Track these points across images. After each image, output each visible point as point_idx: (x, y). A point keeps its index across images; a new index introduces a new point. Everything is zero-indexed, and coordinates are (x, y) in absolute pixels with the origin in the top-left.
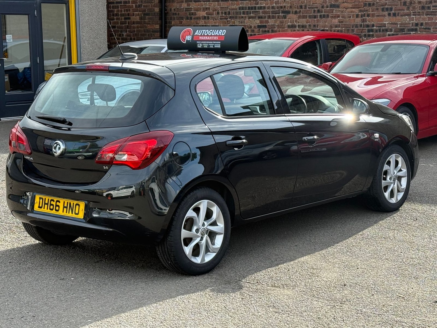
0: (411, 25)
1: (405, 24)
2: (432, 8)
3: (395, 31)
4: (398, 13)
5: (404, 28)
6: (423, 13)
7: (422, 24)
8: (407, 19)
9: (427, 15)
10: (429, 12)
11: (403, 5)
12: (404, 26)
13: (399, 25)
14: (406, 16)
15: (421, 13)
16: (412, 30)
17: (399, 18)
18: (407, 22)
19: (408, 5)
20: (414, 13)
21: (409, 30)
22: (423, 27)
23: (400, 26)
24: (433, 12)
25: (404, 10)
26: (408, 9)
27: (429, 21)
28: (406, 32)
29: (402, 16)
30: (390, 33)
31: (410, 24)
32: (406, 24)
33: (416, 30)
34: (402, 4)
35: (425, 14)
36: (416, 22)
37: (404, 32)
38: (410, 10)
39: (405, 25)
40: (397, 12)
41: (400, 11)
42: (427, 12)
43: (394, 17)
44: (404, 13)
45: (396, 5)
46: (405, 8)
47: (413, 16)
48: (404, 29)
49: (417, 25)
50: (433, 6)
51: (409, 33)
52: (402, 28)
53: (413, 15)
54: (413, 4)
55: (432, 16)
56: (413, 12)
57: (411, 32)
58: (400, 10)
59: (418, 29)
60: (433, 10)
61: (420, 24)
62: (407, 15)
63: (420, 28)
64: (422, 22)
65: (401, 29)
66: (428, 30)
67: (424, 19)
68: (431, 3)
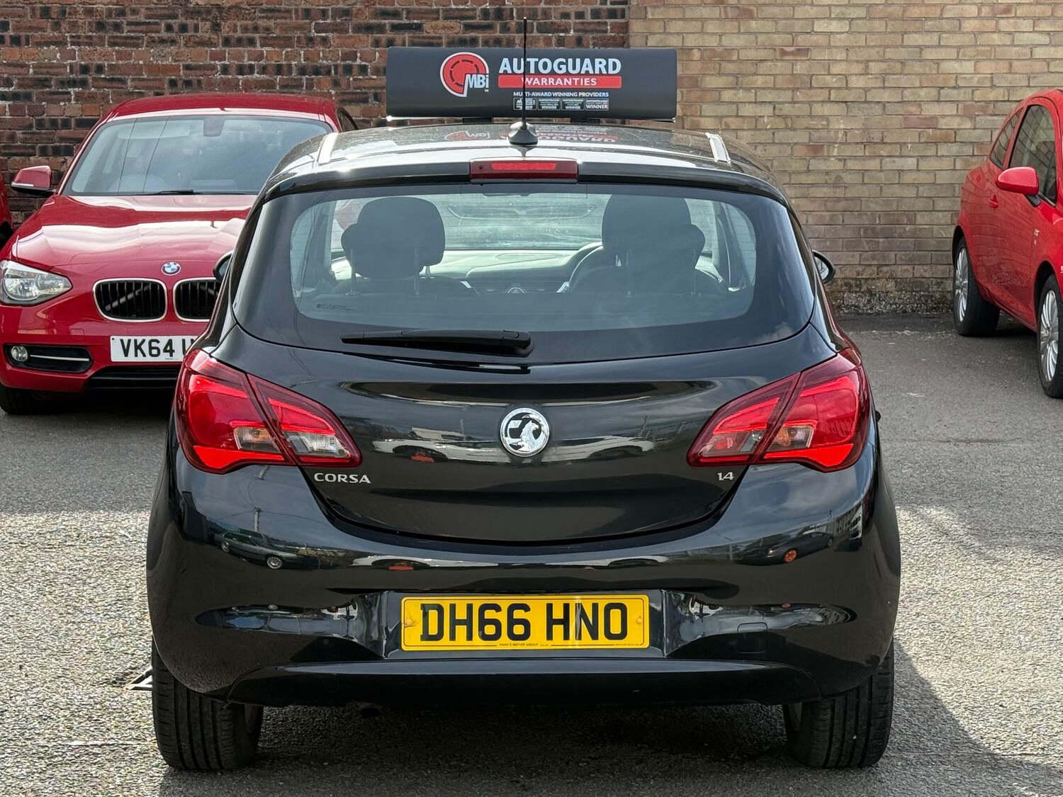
0: (68, 71)
1: (51, 67)
2: (126, 28)
3: (20, 86)
4: (27, 38)
5: (48, 76)
6: (101, 39)
7: (100, 69)
8: (54, 55)
9: (112, 44)
10: (117, 37)
11: (41, 15)
12: (48, 73)
13: (31, 70)
14: (52, 47)
15: (95, 39)
16: (73, 83)
17: (29, 49)
18: (55, 61)
19: (55, 16)
20: (75, 40)
21: (62, 83)
22: (103, 76)
23: (35, 73)
24: (132, 38)
25: (43, 30)
26: (56, 26)
27: (120, 62)
28: (53, 89)
29: (39, 44)
30: (7, 90)
31: (65, 67)
32: (52, 66)
33: (83, 83)
34: (38, 13)
35: (106, 43)
36: (83, 63)
37: (50, 87)
38: (64, 31)
39: (49, 70)
40: (23, 34)
41: (32, 33)
42: (113, 37)
43: (16, 49)
44: (42, 38)
45: (19, 16)
46: (48, 24)
47: (73, 47)
48: (46, 80)
49: (85, 69)
50: (130, 24)
51: (64, 90)
52: (40, 76)
53: (73, 44)
54: (70, 14)
55: (129, 49)
56: (72, 37)
57: (69, 90)
58: (31, 28)
59: (90, 81)
60: (128, 31)
61: (93, 69)
62: (55, 44)
63: (95, 79)
64: (99, 62)
65: (40, 80)
66: (120, 86)
67: (105, 55)
68: (122, 13)
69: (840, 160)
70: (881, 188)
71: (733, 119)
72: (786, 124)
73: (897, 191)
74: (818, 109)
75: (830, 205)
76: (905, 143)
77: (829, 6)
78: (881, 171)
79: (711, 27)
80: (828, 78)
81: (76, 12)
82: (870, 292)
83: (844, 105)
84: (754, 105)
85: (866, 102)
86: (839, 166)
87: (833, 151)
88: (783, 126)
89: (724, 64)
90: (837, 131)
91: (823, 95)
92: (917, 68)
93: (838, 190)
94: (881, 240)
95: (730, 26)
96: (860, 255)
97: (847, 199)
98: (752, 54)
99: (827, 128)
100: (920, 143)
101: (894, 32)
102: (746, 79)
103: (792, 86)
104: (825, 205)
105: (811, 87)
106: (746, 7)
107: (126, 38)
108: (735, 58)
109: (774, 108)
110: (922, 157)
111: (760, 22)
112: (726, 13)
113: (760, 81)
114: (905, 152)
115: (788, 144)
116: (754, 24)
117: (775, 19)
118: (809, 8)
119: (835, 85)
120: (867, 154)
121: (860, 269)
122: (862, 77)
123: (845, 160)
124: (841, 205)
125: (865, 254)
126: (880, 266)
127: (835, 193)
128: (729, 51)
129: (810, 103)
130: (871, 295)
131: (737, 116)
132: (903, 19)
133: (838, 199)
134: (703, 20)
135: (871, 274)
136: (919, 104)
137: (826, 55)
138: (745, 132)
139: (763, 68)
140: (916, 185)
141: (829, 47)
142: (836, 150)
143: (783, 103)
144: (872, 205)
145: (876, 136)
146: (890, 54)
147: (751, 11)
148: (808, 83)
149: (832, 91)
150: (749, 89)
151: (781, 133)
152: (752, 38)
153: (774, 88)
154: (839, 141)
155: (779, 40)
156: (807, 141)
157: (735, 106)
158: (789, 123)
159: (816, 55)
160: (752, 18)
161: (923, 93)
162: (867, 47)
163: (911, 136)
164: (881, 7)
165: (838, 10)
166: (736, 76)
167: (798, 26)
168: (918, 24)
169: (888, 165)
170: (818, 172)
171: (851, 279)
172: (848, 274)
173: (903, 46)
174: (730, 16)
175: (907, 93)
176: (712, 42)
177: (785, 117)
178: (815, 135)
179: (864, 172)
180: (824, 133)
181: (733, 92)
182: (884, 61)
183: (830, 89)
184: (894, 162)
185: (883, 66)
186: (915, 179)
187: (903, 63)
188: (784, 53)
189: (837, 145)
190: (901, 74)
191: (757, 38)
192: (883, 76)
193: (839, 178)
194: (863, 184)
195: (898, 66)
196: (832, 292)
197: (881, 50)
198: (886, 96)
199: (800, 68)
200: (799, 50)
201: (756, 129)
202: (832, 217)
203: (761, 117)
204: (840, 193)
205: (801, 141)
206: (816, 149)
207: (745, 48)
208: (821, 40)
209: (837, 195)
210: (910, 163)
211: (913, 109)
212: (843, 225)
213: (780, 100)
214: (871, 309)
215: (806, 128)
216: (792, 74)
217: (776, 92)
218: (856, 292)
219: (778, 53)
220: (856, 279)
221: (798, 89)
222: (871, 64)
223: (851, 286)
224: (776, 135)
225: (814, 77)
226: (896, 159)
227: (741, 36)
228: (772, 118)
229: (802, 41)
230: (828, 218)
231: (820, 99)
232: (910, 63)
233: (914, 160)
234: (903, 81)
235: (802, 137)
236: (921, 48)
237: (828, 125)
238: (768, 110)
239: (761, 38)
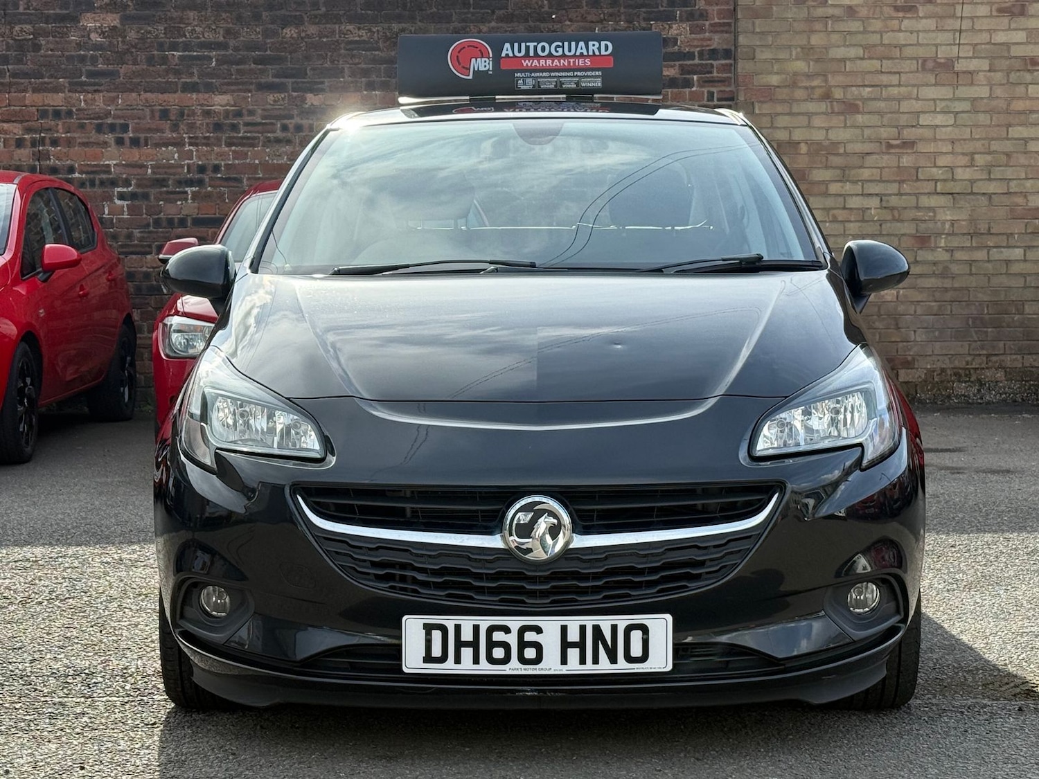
0: (186, 171)
1: (169, 168)
2: (242, 129)
3: (138, 186)
4: (146, 140)
5: (165, 176)
6: (219, 139)
7: (216, 168)
8: (172, 155)
9: (229, 145)
10: (234, 137)
11: (160, 117)
12: (166, 173)
13: (149, 171)
14: (170, 148)
15: (212, 140)
16: (190, 183)
17: (147, 150)
18: (173, 162)
19: (173, 118)
20: (193, 141)
21: (180, 183)
22: (219, 175)
23: (153, 173)
24: (248, 138)
25: (162, 131)
26: (175, 127)
27: (237, 162)
28: (171, 189)
29: (158, 145)
30: (125, 190)
31: (182, 167)
32: (171, 166)
33: (200, 183)
34: (157, 115)
35: (223, 143)
36: (200, 163)
37: (167, 186)
38: (182, 132)
39: (167, 171)
40: (142, 136)
41: (151, 135)
42: (230, 138)
43: (135, 151)
44: (161, 139)
45: (139, 118)
46: (166, 125)
47: (191, 148)
48: (164, 180)
49: (202, 169)
50: (247, 124)
51: (181, 189)
52: (158, 176)
53: (190, 144)
54: (188, 116)
55: (246, 149)
56: (190, 138)
57: (187, 189)
58: (150, 130)
59: (207, 180)
60: (245, 132)
61: (210, 168)
62: (174, 145)
63: (212, 179)
64: (217, 162)
65: (157, 180)
66: (235, 184)
67: (221, 155)
68: (239, 114)
69: (947, 251)
70: (989, 277)
71: (840, 212)
72: (893, 216)
73: (1005, 281)
74: (925, 201)
75: (938, 295)
76: (1011, 234)
77: (934, 100)
78: (989, 261)
79: (817, 121)
80: (934, 170)
81: (193, 113)
82: (979, 381)
83: (950, 196)
84: (861, 197)
85: (972, 193)
86: (946, 256)
87: (940, 242)
88: (889, 218)
89: (831, 158)
90: (944, 223)
91: (929, 187)
92: (1023, 160)
93: (946, 281)
94: (990, 330)
95: (837, 121)
96: (970, 345)
97: (955, 289)
98: (858, 147)
99: (933, 219)
100: (1026, 233)
101: (998, 126)
102: (853, 172)
103: (898, 179)
104: (934, 296)
105: (918, 180)
106: (852, 102)
107: (242, 138)
108: (842, 151)
109: (881, 200)
110: (1029, 247)
111: (866, 117)
112: (832, 107)
113: (866, 174)
114: (1012, 242)
115: (896, 235)
116: (859, 118)
117: (881, 114)
118: (914, 102)
119: (942, 177)
120: (974, 245)
121: (969, 358)
122: (968, 169)
123: (952, 251)
124: (948, 296)
125: (974, 344)
126: (988, 356)
127: (943, 283)
128: (835, 144)
129: (917, 195)
130: (981, 385)
131: (844, 208)
132: (1007, 112)
133: (946, 290)
134: (809, 115)
135: (980, 364)
136: (1025, 195)
137: (931, 148)
138: (852, 224)
139: (870, 160)
140: (1024, 275)
141: (935, 140)
142: (943, 241)
143: (890, 195)
144: (980, 295)
145: (983, 227)
146: (995, 146)
147: (857, 106)
148: (914, 174)
149: (938, 184)
150: (856, 182)
151: (889, 225)
152: (858, 131)
153: (881, 181)
154: (946, 232)
155: (885, 133)
156: (914, 232)
157: (841, 199)
158: (896, 215)
159: (921, 147)
160: (858, 112)
161: (1029, 184)
162: (972, 139)
163: (1018, 227)
164: (985, 101)
165: (944, 104)
166: (843, 169)
167: (903, 120)
168: (1023, 117)
169: (995, 255)
170: (925, 263)
171: (961, 369)
172: (957, 363)
173: (1008, 139)
174: (836, 110)
175: (1013, 184)
176: (818, 136)
177: (893, 209)
178: (923, 226)
179: (971, 263)
180: (931, 225)
181: (840, 184)
182: (990, 153)
183: (936, 181)
184: (1002, 252)
185: (989, 158)
186: (1022, 270)
187: (1008, 155)
188: (890, 146)
189: (943, 236)
190: (1006, 166)
191: (863, 131)
192: (989, 168)
193: (946, 268)
194: (971, 274)
195: (1004, 158)
196: (942, 382)
197: (986, 142)
198: (992, 188)
199: (906, 161)
200: (904, 143)
201: (863, 221)
202: (940, 307)
203: (868, 208)
204: (948, 283)
205: (908, 232)
206: (923, 241)
207: (849, 142)
208: (927, 133)
209: (945, 286)
210: (1018, 253)
211: (1020, 200)
212: (952, 315)
213: (887, 192)
214: (981, 398)
215: (913, 220)
216: (899, 167)
217: (882, 185)
218: (966, 382)
219: (884, 147)
220: (965, 369)
221: (903, 181)
222: (976, 156)
223: (960, 376)
224: (883, 226)
225: (920, 170)
226: (1002, 249)
227: (848, 130)
228: (879, 210)
229: (908, 134)
230: (936, 308)
231: (926, 191)
232: (1015, 155)
233: (1021, 251)
234: (1009, 173)
235: (908, 228)
236: (1026, 141)
237: (935, 216)
238: (874, 202)
239: (867, 132)
